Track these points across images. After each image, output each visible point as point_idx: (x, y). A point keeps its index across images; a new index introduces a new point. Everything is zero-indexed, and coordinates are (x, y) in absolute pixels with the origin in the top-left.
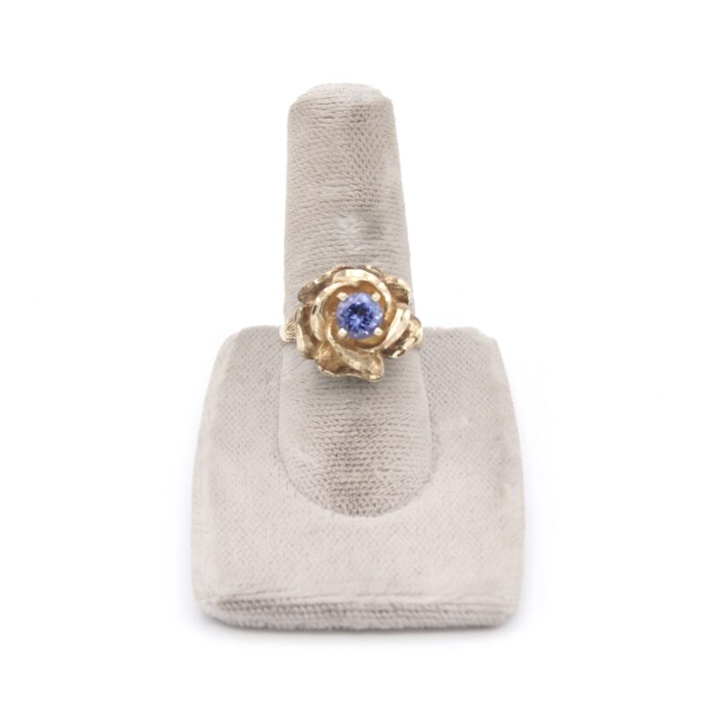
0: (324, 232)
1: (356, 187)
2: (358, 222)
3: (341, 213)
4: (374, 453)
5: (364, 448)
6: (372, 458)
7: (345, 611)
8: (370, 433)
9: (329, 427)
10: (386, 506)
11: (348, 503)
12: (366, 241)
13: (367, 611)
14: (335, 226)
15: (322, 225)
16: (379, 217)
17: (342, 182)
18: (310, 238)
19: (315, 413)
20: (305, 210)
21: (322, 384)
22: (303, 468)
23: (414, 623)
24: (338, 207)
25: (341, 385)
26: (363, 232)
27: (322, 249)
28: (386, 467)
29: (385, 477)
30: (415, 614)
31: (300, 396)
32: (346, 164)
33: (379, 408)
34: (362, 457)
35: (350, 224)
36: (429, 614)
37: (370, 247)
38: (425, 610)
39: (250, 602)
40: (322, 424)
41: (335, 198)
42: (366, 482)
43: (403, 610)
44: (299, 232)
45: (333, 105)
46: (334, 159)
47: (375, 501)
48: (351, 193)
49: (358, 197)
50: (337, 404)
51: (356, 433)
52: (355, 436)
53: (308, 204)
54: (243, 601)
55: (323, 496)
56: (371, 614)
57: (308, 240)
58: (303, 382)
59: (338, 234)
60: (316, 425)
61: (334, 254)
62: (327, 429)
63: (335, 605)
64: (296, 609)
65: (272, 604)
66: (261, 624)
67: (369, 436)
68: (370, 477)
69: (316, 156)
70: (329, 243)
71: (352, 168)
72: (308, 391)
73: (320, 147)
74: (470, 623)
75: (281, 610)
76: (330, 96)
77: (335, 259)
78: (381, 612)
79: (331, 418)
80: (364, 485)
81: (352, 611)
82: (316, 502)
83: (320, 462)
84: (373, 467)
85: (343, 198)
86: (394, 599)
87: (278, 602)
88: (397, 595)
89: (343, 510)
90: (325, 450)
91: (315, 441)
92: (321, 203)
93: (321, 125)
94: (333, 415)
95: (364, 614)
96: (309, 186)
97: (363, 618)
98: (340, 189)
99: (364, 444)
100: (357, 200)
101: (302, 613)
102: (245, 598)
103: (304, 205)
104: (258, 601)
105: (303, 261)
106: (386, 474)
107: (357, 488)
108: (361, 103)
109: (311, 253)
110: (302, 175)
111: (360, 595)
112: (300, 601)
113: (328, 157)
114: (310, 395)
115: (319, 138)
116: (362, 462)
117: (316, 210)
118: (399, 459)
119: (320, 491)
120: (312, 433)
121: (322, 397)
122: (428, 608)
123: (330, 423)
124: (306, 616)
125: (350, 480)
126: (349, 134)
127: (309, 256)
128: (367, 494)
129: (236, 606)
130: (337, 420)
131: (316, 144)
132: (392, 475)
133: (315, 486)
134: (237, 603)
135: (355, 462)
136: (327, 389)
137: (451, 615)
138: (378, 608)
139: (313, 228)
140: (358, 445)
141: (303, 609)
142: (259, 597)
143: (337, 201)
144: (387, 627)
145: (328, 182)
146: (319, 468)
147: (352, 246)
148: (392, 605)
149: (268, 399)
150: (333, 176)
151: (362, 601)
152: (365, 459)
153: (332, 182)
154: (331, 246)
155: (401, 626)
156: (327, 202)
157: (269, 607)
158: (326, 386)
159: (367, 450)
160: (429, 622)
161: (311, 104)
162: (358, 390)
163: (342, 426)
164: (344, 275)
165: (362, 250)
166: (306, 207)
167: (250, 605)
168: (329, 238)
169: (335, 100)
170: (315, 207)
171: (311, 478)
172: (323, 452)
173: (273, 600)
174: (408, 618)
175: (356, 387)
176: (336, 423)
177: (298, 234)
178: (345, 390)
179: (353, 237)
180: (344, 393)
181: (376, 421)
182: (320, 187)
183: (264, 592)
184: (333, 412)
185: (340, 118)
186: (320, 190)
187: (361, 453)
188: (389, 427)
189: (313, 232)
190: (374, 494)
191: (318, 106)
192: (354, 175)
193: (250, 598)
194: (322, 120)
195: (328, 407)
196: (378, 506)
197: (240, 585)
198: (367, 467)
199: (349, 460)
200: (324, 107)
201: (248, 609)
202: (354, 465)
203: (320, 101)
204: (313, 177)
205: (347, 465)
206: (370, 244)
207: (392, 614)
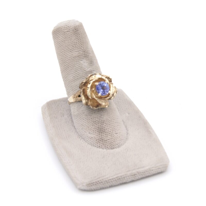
0: (77, 66)
1: (83, 51)
2: (87, 61)
3: (81, 59)
4: (112, 129)
5: (109, 128)
6: (112, 131)
7: (124, 178)
8: (109, 123)
9: (97, 124)
10: (120, 144)
11: (109, 146)
12: (91, 66)
13: (130, 176)
14: (80, 64)
15: (76, 64)
16: (91, 58)
17: (78, 50)
18: (73, 69)
19: (91, 121)
20: (69, 61)
21: (90, 112)
22: (92, 139)
23: (144, 176)
24: (80, 58)
25: (96, 111)
26: (89, 64)
27: (78, 71)
28: (117, 133)
29: (117, 135)
30: (144, 173)
31: (84, 117)
32: (78, 44)
33: (109, 115)
34: (109, 131)
35: (84, 62)
36: (148, 172)
37: (92, 68)
38: (147, 171)
39: (96, 182)
40: (94, 124)
41: (78, 55)
42: (113, 138)
43: (140, 173)
44: (69, 68)
45: (68, 27)
46: (74, 44)
47: (117, 143)
48: (82, 53)
49: (84, 54)
50: (97, 117)
51: (105, 124)
52: (106, 125)
53: (69, 59)
54: (94, 183)
55: (101, 146)
56: (132, 177)
57: (72, 70)
58: (83, 113)
59: (82, 66)
60: (92, 125)
61: (83, 72)
62: (96, 125)
63: (121, 176)
64: (110, 181)
65: (103, 181)
66: (99, 188)
67: (109, 124)
68: (113, 136)
69: (68, 44)
70: (80, 69)
71: (80, 45)
72: (86, 115)
73: (68, 41)
74: (159, 172)
75: (106, 182)
76: (66, 25)
77: (83, 74)
78: (134, 175)
79: (96, 122)
80: (112, 139)
81: (126, 177)
82: (99, 148)
83: (97, 136)
84: (113, 133)
85: (80, 55)
86: (137, 170)
87: (104, 180)
88: (138, 169)
89: (108, 148)
90: (98, 132)
91: (93, 130)
92: (74, 58)
93: (67, 34)
94: (97, 121)
95: (130, 177)
96: (68, 53)
97: (129, 178)
98: (78, 52)
99: (109, 127)
100: (84, 55)
101: (112, 182)
102: (94, 181)
103: (68, 59)
104: (98, 181)
105: (73, 76)
106: (117, 134)
107: (111, 141)
108: (76, 25)
109: (75, 73)
110: (65, 50)
111: (127, 172)
112: (111, 178)
113: (72, 43)
114: (87, 116)
115: (67, 38)
116: (110, 133)
117: (73, 60)
118: (119, 129)
119: (100, 144)
120: (92, 128)
121: (91, 116)
122: (147, 170)
123: (96, 123)
124: (113, 182)
125: (108, 139)
126: (76, 35)
127: (75, 74)
128: (114, 142)
129: (92, 184)
130: (99, 122)
131: (67, 40)
132: (119, 134)
133: (98, 143)
134: (92, 183)
135: (108, 133)
136: (92, 113)
137: (154, 171)
138: (134, 174)
139: (73, 66)
140: (107, 128)
141: (112, 180)
142: (98, 180)
143: (79, 56)
144: (136, 179)
145: (74, 51)
146: (97, 137)
147: (87, 69)
148: (137, 172)
149: (67, 121)
150: (75, 49)
151: (129, 173)
152: (110, 131)
153: (76, 51)
154: (81, 70)
155: (140, 178)
156: (76, 57)
157: (102, 182)
158: (92, 112)
159: (110, 129)
160: (148, 175)
161: (61, 28)
162: (102, 111)
163: (101, 123)
164: (92, 77)
165: (90, 69)
166: (69, 60)
167: (96, 183)
168: (79, 68)
169: (68, 26)
170: (72, 59)
171: (96, 141)
172: (97, 133)
173: (103, 180)
174: (142, 175)
175: (101, 111)
176: (99, 123)
177: (68, 69)
178: (98, 112)
179: (87, 66)
180: (98, 113)
181: (110, 120)
182: (72, 53)
183: (99, 178)
184: (97, 120)
185: (72, 31)
186: (72, 54)
187: (109, 130)
188: (114, 120)
189: (74, 67)
190: (116, 141)
191: (64, 29)
192: (81, 47)
193: (96, 181)
194: (67, 32)
195: (95, 119)
196: (118, 145)
197: (91, 178)
198: (112, 134)
199: (106, 133)
200: (66, 28)
201: (96, 184)
202: (108, 134)
203: (64, 27)
204: (69, 50)
205: (106, 135)
206: (92, 67)
207: (138, 175)
